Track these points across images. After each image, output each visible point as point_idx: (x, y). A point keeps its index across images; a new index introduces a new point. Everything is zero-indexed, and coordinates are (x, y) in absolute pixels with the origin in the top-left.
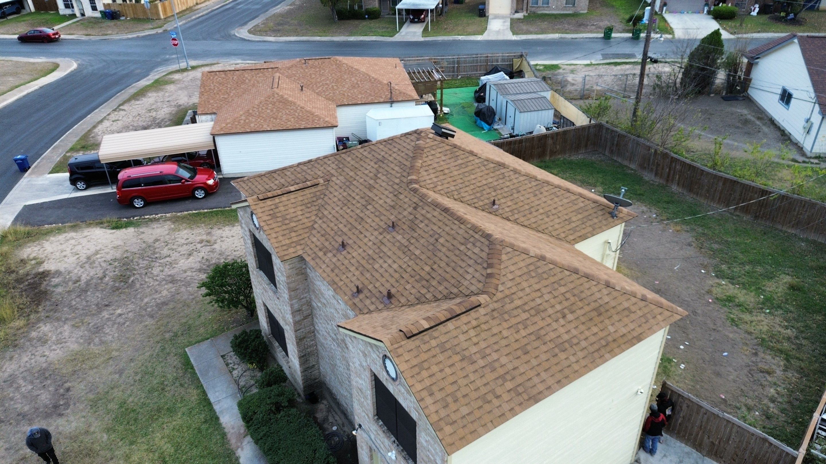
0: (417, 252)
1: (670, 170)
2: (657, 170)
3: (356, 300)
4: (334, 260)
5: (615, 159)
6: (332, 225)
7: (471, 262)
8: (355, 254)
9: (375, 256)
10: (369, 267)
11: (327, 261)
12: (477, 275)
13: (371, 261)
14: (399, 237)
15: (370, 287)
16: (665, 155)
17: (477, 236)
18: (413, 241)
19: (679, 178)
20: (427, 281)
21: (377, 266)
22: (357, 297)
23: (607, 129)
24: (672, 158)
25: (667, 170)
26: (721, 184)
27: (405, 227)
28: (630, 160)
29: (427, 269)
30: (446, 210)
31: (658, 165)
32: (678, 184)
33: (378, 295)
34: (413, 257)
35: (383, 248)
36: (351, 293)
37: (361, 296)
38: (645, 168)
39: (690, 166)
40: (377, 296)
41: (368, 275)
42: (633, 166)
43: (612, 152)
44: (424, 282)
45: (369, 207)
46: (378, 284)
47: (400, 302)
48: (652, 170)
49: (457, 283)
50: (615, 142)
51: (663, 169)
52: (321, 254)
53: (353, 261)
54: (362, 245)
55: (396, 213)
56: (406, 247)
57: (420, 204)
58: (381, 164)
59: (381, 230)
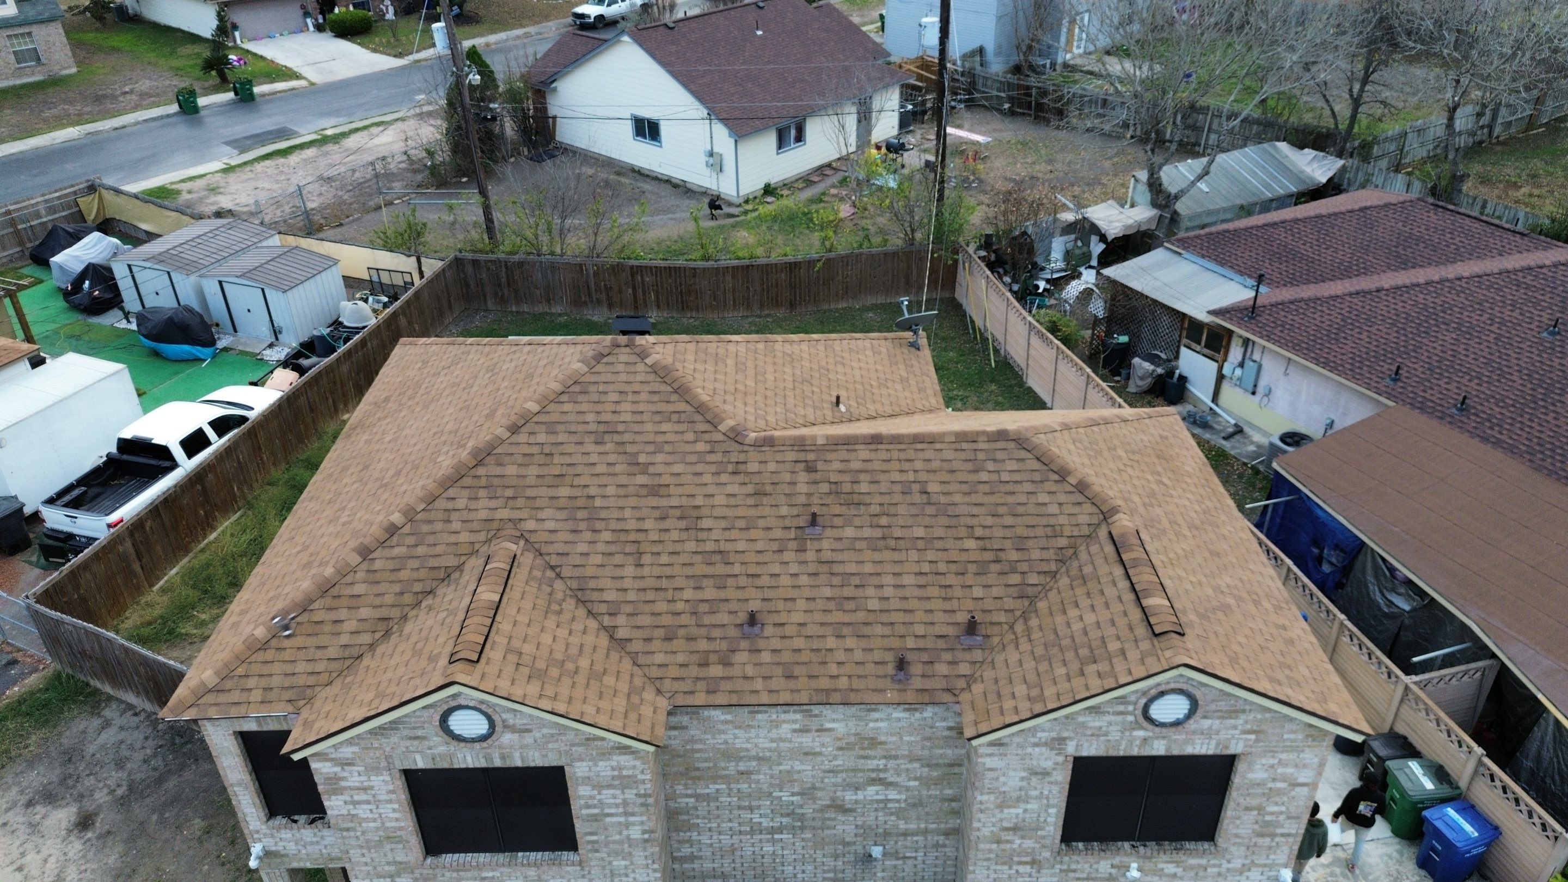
0: (919, 532)
1: (634, 288)
2: (609, 298)
3: (917, 683)
4: (766, 657)
5: (514, 309)
6: (662, 607)
7: (1028, 487)
8: (797, 617)
9: (848, 592)
10: (860, 616)
11: (750, 671)
12: (1062, 498)
13: (850, 605)
14: (849, 532)
15: (910, 643)
16: (617, 269)
17: (981, 446)
18: (884, 521)
19: (657, 297)
20: (997, 561)
21: (874, 604)
22: (908, 677)
23: (475, 262)
24: (632, 267)
25: (630, 291)
26: (729, 279)
27: (837, 510)
28: (548, 301)
29: (971, 544)
30: (876, 440)
31: (608, 289)
32: (658, 307)
33: (941, 644)
34: (920, 544)
35: (837, 568)
36: (889, 679)
37: (916, 669)
38: (585, 302)
39: (669, 269)
40: (944, 646)
41: (879, 630)
42: (557, 309)
43: (503, 301)
44: (995, 567)
45: (705, 523)
46: (919, 630)
47: (1000, 624)
48: (599, 302)
49: (1049, 529)
50: (504, 280)
51: (620, 292)
52: (716, 671)
53: (811, 630)
54: (791, 593)
55: (782, 500)
56: (884, 538)
57: (811, 457)
58: (617, 438)
59: (793, 545)
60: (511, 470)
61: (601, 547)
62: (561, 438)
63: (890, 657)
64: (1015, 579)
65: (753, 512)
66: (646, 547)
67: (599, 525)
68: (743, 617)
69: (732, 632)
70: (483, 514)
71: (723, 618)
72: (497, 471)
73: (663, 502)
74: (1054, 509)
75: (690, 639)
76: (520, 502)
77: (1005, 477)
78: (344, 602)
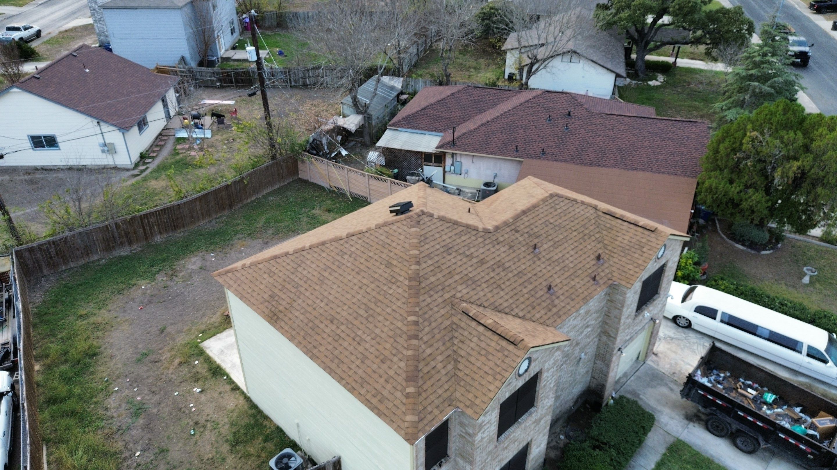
4: (562, 298)
7: (571, 209)
8: (558, 281)
9: (562, 265)
10: (572, 271)
11: (563, 304)
13: (566, 269)
14: (545, 246)
15: (589, 271)
18: (550, 238)
23: (30, 249)
29: (575, 233)
32: (160, 233)
33: (595, 267)
34: (565, 240)
35: (553, 259)
36: (593, 286)
38: (114, 247)
40: (597, 267)
46: (588, 266)
47: (602, 253)
49: (587, 219)
54: (550, 274)
55: (519, 246)
56: (555, 243)
57: (513, 227)
58: (453, 250)
59: (535, 259)
60: (432, 279)
61: (487, 290)
62: (437, 259)
63: (588, 279)
64: (593, 238)
65: (515, 255)
66: (499, 283)
67: (479, 283)
68: (545, 290)
69: (548, 295)
70: (440, 300)
71: (541, 293)
72: (428, 282)
73: (488, 265)
74: (583, 213)
75: (539, 305)
76: (447, 289)
77: (564, 208)
78: (429, 359)
